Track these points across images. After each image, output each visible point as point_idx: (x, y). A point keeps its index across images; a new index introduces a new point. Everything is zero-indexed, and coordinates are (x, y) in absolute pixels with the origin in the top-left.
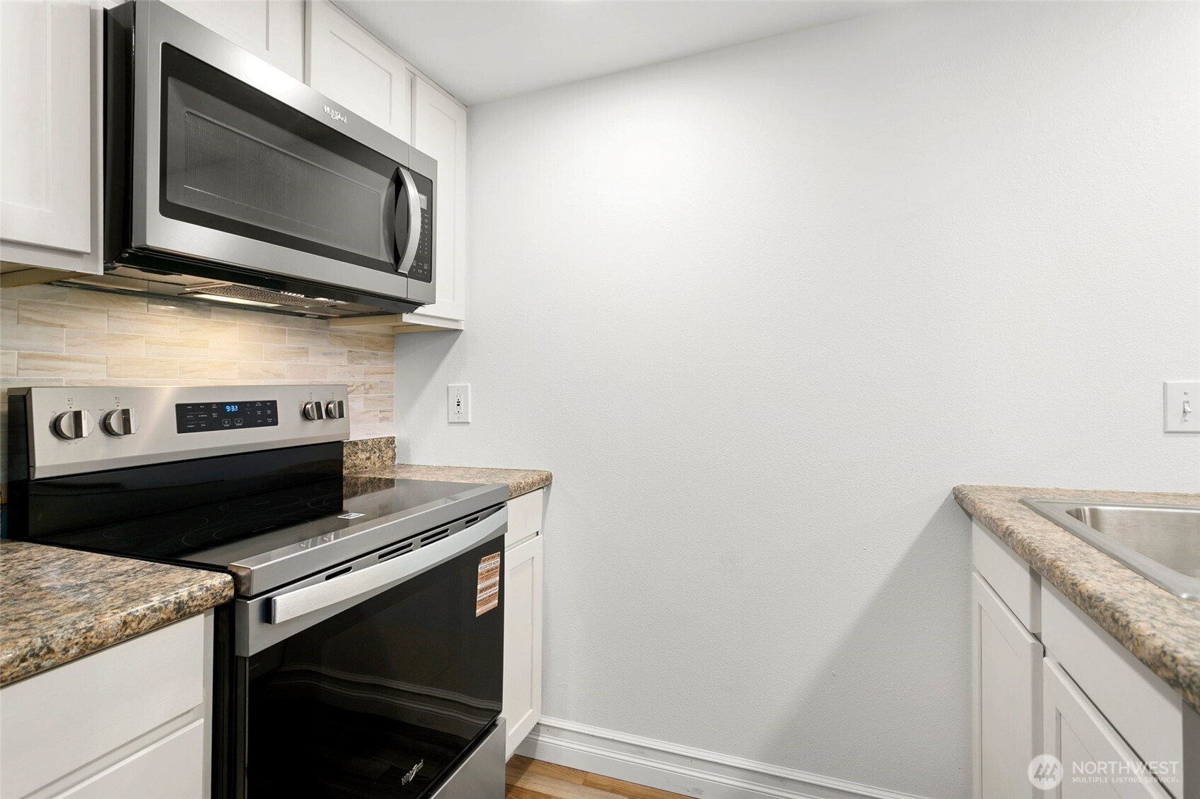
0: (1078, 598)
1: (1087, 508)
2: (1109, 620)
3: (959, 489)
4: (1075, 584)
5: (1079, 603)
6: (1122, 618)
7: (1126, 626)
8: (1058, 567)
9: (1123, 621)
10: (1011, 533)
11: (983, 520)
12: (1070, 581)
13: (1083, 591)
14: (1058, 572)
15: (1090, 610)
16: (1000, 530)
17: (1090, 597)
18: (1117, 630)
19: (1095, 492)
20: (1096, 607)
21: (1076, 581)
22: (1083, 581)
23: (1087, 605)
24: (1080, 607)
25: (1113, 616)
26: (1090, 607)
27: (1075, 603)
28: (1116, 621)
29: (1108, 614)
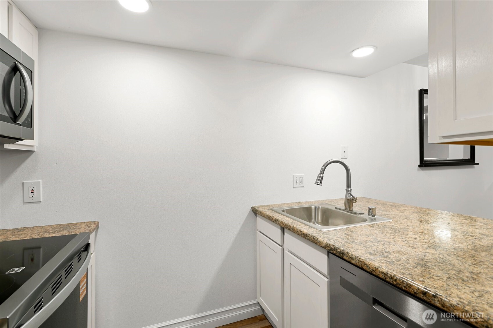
0: (303, 235)
1: (285, 209)
2: (313, 239)
3: (254, 208)
4: (301, 232)
5: (303, 236)
6: (316, 238)
7: (317, 240)
8: (295, 228)
9: (316, 239)
10: (277, 220)
11: (266, 217)
12: (300, 231)
13: (304, 233)
14: (296, 229)
15: (307, 238)
16: (273, 219)
17: (306, 234)
18: (315, 241)
19: (281, 204)
20: (309, 236)
21: (301, 231)
22: (303, 231)
23: (306, 236)
24: (303, 237)
25: (313, 238)
26: (307, 237)
27: (302, 236)
28: (315, 239)
29: (312, 237)
